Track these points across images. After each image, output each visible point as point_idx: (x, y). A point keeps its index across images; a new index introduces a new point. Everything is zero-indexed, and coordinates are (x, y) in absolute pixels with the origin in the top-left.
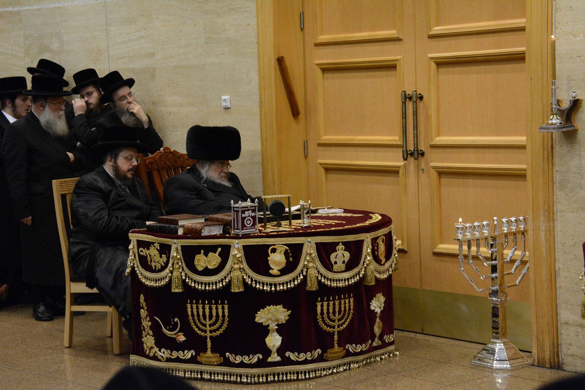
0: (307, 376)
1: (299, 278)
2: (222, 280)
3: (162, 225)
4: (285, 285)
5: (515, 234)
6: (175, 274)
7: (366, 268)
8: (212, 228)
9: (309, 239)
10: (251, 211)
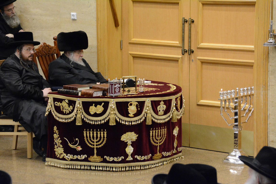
0: (145, 168)
1: (143, 118)
2: (104, 119)
3: (68, 90)
4: (136, 122)
5: (246, 96)
6: (78, 116)
7: (173, 113)
8: (98, 92)
9: (148, 99)
10: (118, 84)
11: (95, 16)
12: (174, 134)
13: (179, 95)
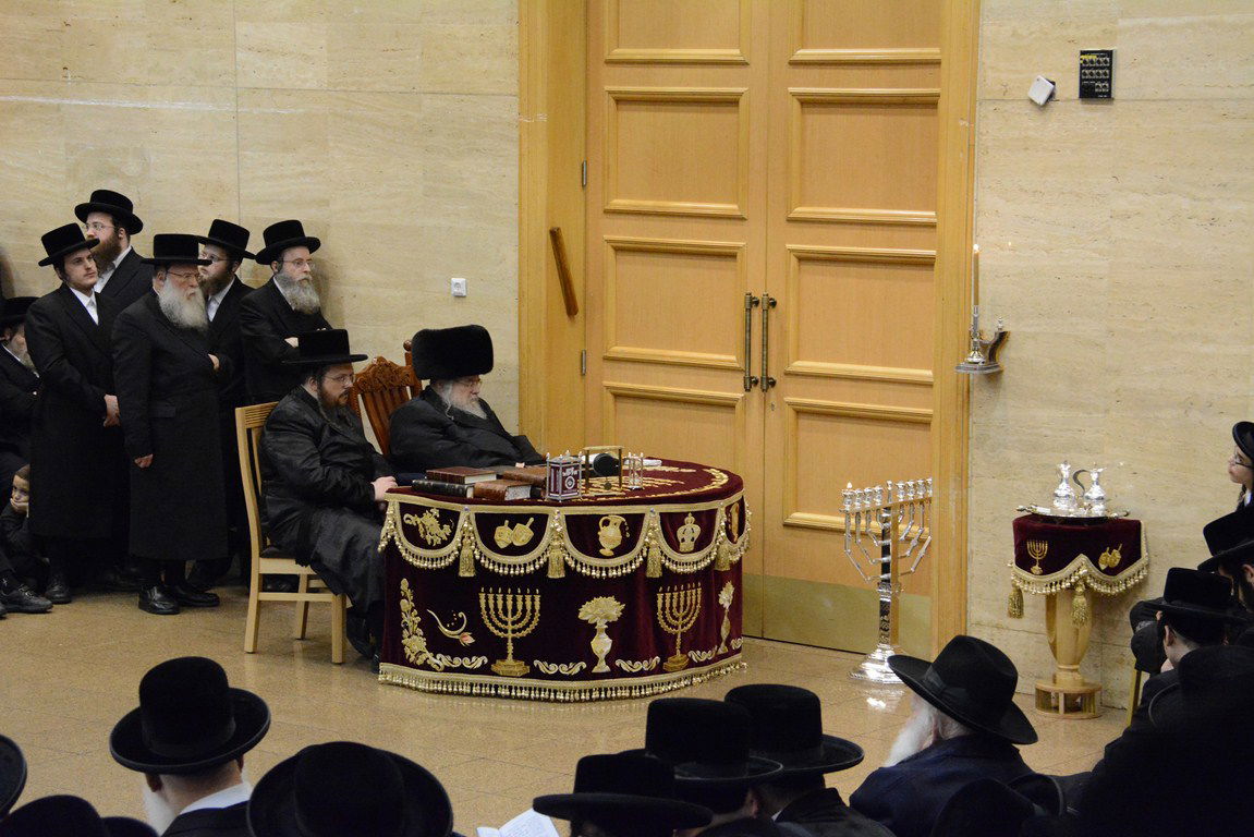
0: (643, 693)
1: (637, 561)
2: (534, 561)
3: (439, 483)
5: (912, 503)
6: (466, 552)
7: (718, 547)
8: (518, 490)
9: (652, 507)
10: (573, 468)
11: (514, 286)
12: (721, 602)
13: (735, 498)
